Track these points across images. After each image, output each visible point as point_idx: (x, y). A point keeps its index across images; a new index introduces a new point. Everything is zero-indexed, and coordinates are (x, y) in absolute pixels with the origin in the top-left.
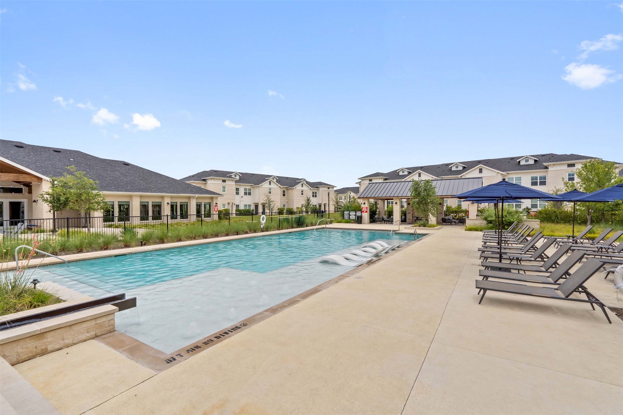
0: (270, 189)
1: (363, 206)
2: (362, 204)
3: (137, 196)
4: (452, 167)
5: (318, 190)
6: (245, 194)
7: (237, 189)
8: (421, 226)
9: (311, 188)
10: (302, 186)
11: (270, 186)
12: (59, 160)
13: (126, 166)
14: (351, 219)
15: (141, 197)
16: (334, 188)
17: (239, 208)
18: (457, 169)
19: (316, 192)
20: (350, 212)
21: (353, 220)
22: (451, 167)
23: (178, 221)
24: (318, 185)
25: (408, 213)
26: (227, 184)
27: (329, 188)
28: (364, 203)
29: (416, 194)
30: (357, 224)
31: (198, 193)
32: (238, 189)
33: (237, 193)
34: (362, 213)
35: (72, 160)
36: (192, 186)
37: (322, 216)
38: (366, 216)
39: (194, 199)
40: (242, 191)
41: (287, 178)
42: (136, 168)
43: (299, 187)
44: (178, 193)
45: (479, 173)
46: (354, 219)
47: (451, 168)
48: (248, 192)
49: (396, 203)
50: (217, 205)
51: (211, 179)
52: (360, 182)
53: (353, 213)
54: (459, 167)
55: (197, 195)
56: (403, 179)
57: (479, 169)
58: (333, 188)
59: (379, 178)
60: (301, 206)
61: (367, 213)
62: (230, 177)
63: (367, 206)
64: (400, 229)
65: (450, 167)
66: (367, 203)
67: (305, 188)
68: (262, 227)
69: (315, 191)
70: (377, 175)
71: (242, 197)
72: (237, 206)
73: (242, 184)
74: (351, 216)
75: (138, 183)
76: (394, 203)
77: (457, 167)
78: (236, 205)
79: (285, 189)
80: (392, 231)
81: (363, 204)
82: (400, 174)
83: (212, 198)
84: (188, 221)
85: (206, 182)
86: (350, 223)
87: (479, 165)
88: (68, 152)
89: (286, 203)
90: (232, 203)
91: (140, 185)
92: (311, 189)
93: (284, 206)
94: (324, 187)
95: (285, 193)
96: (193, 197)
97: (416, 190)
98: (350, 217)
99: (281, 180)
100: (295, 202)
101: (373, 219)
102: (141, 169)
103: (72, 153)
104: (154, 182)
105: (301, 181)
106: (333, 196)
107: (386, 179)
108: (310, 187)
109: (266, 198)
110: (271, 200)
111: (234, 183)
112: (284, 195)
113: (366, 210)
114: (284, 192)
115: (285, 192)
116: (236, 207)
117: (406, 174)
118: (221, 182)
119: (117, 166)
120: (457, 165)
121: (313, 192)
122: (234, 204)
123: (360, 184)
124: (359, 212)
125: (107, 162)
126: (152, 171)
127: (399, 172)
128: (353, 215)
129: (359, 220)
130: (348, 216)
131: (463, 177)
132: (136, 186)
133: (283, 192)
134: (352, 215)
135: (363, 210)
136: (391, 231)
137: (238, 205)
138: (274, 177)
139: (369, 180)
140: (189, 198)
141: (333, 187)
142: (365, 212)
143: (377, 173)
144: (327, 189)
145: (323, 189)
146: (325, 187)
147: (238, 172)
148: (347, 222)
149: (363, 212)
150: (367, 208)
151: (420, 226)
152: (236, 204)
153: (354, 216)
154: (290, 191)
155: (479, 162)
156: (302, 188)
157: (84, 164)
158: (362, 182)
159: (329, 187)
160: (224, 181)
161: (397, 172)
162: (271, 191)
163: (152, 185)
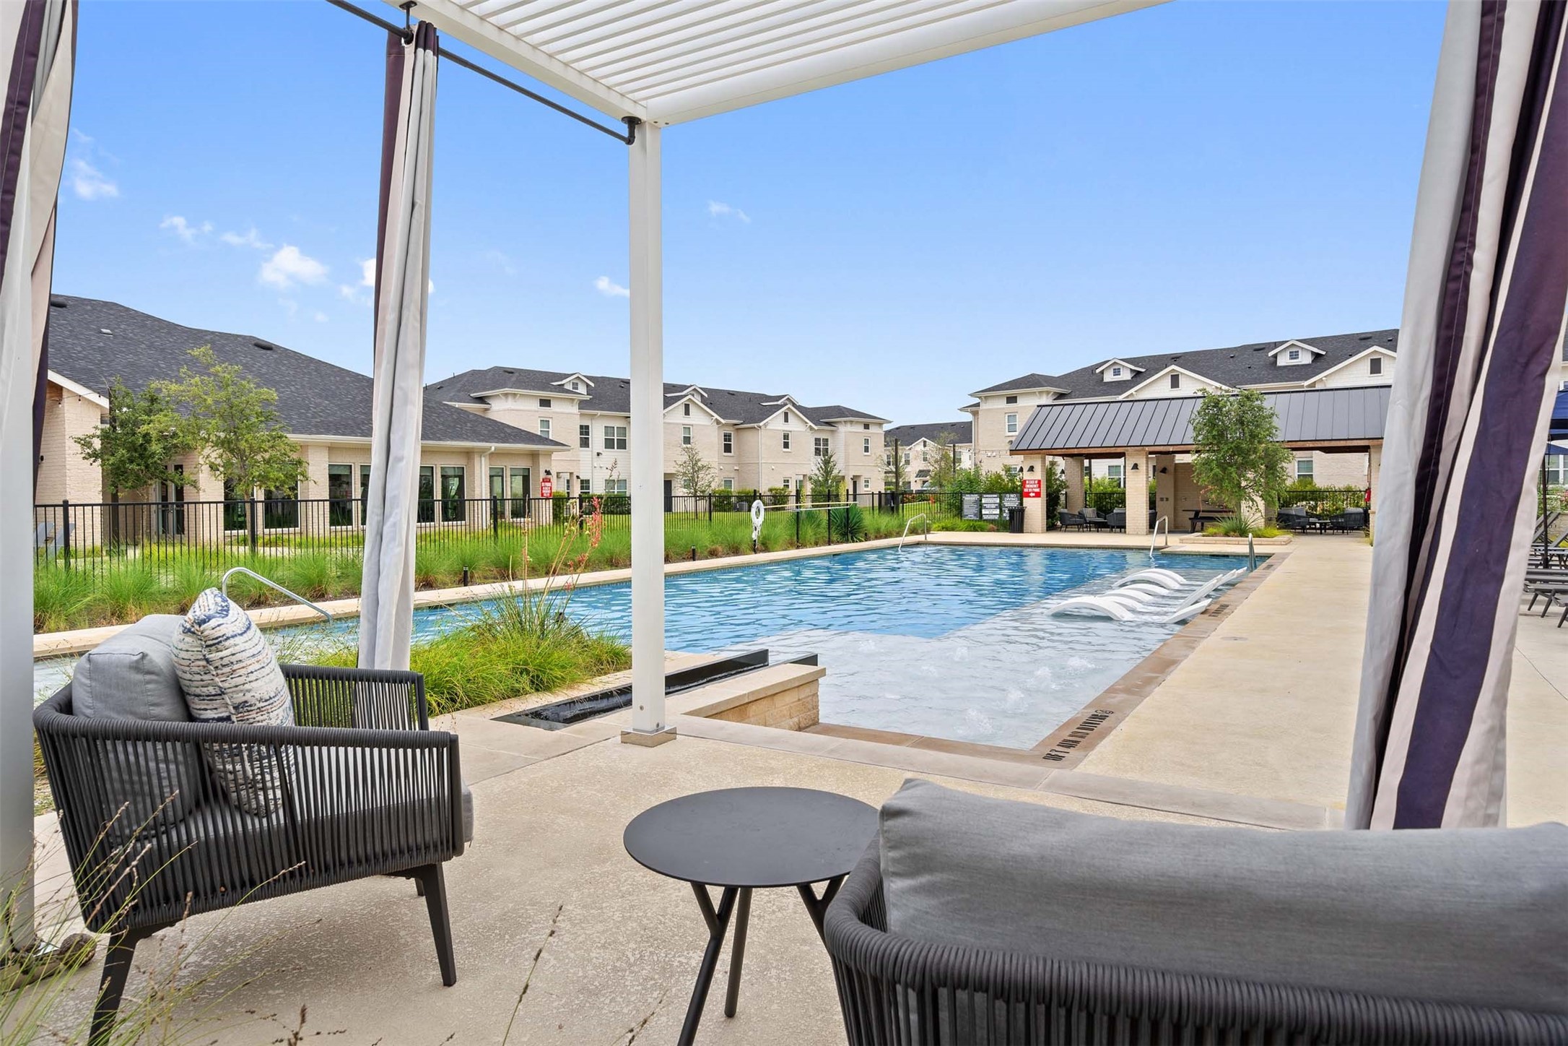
0: (687, 429)
1: (1027, 476)
2: (1021, 470)
3: (318, 446)
4: (1277, 354)
5: (832, 431)
6: (609, 444)
7: (585, 430)
8: (1232, 533)
9: (813, 426)
10: (786, 420)
11: (687, 420)
12: (70, 331)
13: (264, 351)
14: (985, 517)
15: (332, 449)
16: (884, 425)
17: (590, 491)
18: (1294, 362)
19: (827, 440)
20: (981, 497)
21: (992, 521)
22: (1275, 356)
23: (437, 529)
24: (832, 417)
25: (1162, 499)
26: (554, 413)
27: (867, 426)
28: (1031, 469)
29: (1214, 437)
30: (1007, 533)
31: (496, 438)
32: (587, 427)
33: (585, 443)
34: (1025, 500)
35: (108, 331)
36: (471, 416)
37: (892, 508)
38: (1035, 508)
39: (483, 459)
40: (598, 436)
41: (732, 394)
42: (296, 360)
43: (775, 423)
44: (440, 440)
45: (1371, 373)
46: (997, 517)
47: (1272, 359)
48: (616, 438)
49: (1135, 467)
50: (549, 476)
51: (506, 395)
52: (978, 405)
53: (991, 501)
54: (1300, 356)
55: (493, 446)
56: (1120, 394)
57: (1371, 360)
58: (880, 425)
59: (1040, 392)
60: (782, 487)
61: (1038, 500)
62: (561, 389)
63: (1040, 478)
64: (1169, 544)
65: (1270, 354)
66: (1038, 468)
67: (797, 426)
68: (754, 536)
69: (822, 436)
70: (1032, 382)
71: (598, 454)
72: (585, 484)
73: (599, 413)
74: (985, 508)
75: (317, 405)
76: (1129, 468)
77: (1294, 355)
78: (582, 482)
79: (731, 428)
80: (1154, 549)
81: (1025, 469)
82: (1105, 380)
83: (534, 456)
84: (468, 527)
85: (486, 406)
86: (982, 531)
87: (1368, 347)
88: (87, 305)
89: (732, 475)
90: (571, 474)
91: (322, 411)
92: (811, 428)
93: (728, 483)
94: (851, 422)
95: (732, 443)
96: (482, 452)
97: (1212, 423)
98: (981, 512)
99: (717, 401)
100: (764, 471)
101: (1055, 520)
102: (312, 362)
103: (101, 311)
104: (361, 401)
105: (779, 403)
106: (879, 450)
107: (1061, 396)
108: (810, 424)
109: (686, 458)
110: (699, 464)
111: (575, 409)
112: (728, 448)
113: (1037, 490)
114: (727, 437)
115: (730, 440)
116: (582, 488)
117: (1125, 379)
118: (535, 405)
119: (239, 351)
120: (1294, 350)
121: (816, 439)
122: (578, 477)
123: (975, 414)
124: (1012, 496)
125: (208, 338)
126: (343, 369)
127: (1102, 372)
128: (993, 506)
129: (1015, 522)
130: (975, 510)
131: (1318, 387)
132: (314, 417)
133: (725, 440)
134: (988, 506)
135: (1026, 490)
136: (1150, 549)
137: (588, 481)
138: (695, 390)
139: (1007, 398)
140: (468, 454)
141: (880, 422)
142: (1033, 494)
143: (1033, 375)
144: (860, 429)
145: (849, 428)
146: (857, 422)
147: (585, 376)
148: (975, 529)
149: (1027, 495)
150: (1039, 482)
151: (1227, 535)
152: (582, 478)
153: (996, 508)
154: (748, 436)
155: (1365, 339)
156: (787, 427)
157: (143, 346)
158: (983, 406)
159: (867, 421)
160: (545, 403)
161: (1098, 371)
162: (691, 436)
163: (358, 413)
